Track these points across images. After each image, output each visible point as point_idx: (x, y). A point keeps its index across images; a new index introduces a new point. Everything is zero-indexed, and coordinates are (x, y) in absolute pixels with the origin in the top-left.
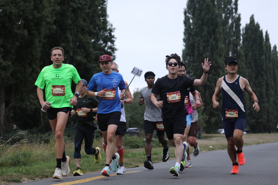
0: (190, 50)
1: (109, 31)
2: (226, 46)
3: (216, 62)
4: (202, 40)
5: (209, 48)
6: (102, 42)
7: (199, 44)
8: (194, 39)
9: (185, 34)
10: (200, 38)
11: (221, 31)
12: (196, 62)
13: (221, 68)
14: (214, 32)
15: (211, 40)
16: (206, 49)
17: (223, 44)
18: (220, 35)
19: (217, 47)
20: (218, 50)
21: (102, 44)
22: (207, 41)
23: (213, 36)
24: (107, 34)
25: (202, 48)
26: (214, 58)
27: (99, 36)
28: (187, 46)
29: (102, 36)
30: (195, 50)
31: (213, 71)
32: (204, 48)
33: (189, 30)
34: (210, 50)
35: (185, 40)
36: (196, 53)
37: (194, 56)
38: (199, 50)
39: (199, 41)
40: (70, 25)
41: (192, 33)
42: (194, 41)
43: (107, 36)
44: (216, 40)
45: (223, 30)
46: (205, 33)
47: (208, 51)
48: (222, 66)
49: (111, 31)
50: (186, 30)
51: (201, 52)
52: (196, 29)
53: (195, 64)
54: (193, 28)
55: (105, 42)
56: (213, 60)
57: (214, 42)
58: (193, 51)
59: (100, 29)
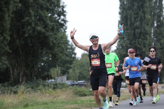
0: (124, 21)
1: (62, 8)
2: (151, 17)
3: (144, 30)
4: (133, 13)
5: (139, 19)
6: (56, 16)
7: (131, 16)
8: (127, 12)
9: (120, 8)
10: (131, 11)
11: (148, 5)
12: (129, 30)
13: (148, 34)
14: (142, 6)
15: (140, 13)
16: (137, 20)
17: (150, 15)
18: (147, 8)
19: (145, 18)
20: (146, 20)
21: (56, 18)
22: (137, 14)
23: (141, 10)
24: (60, 10)
25: (133, 19)
26: (143, 26)
27: (55, 11)
28: (122, 18)
29: (56, 11)
30: (128, 21)
31: (142, 36)
32: (135, 19)
33: (123, 6)
34: (139, 20)
35: (120, 13)
36: (129, 23)
37: (127, 25)
38: (131, 21)
39: (131, 13)
40: (32, 3)
41: (126, 8)
42: (127, 14)
43: (60, 11)
44: (144, 12)
45: (150, 4)
46: (135, 7)
47: (138, 21)
48: (149, 32)
49: (63, 7)
50: (121, 5)
51: (132, 22)
52: (129, 4)
53: (128, 31)
54: (127, 4)
55: (59, 15)
56: (142, 28)
57: (143, 15)
58: (126, 22)
59: (55, 6)
